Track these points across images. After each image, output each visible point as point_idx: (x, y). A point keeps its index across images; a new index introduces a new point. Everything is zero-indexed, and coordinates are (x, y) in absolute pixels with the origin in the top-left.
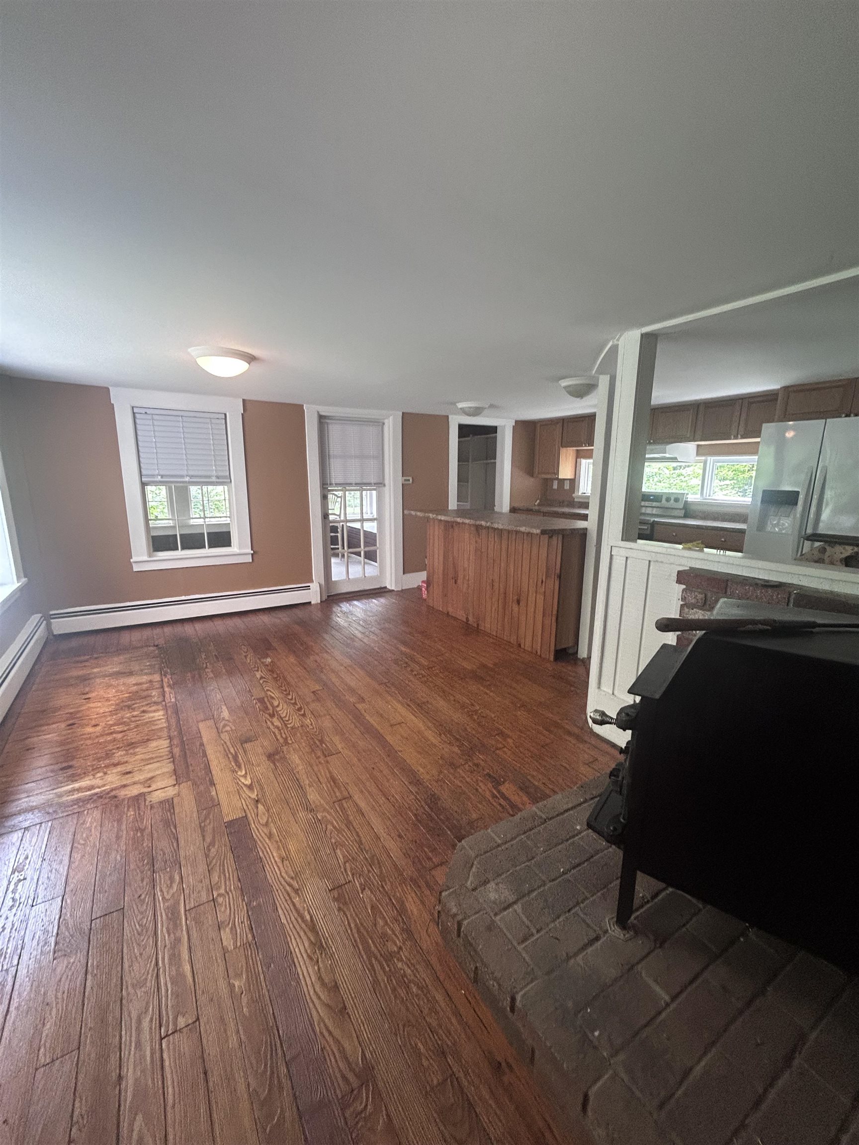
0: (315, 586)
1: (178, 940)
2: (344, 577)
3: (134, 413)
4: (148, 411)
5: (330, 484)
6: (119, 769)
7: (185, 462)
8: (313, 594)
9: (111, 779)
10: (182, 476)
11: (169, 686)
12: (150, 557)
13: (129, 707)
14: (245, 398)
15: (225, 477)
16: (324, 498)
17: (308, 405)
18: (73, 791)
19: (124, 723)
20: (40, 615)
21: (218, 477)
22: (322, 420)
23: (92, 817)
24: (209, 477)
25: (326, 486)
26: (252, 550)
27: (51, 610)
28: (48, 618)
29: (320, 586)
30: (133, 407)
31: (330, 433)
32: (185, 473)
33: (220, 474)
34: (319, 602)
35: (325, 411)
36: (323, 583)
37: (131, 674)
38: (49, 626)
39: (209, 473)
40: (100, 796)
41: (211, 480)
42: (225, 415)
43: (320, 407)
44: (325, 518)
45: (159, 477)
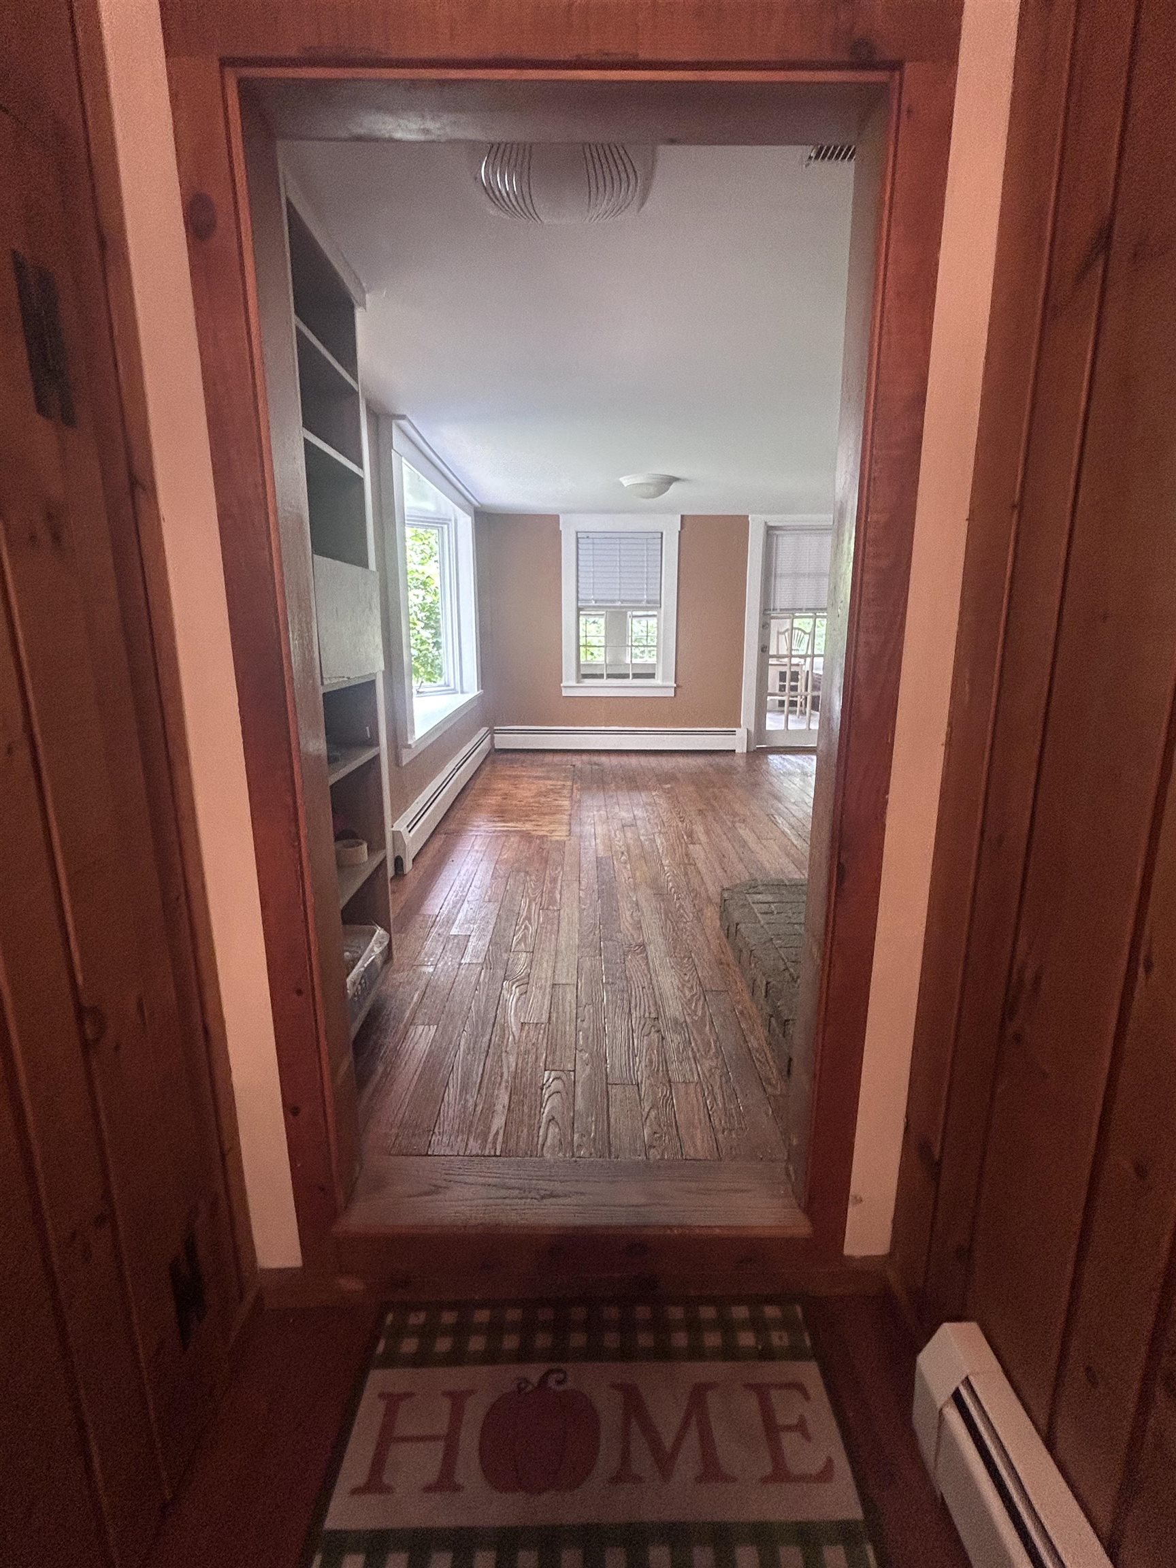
0: (741, 733)
1: (555, 888)
2: (782, 727)
3: (577, 538)
4: (591, 535)
5: (774, 610)
6: (533, 823)
7: (618, 586)
8: (738, 742)
9: (528, 826)
10: (613, 601)
11: (578, 789)
12: (578, 682)
13: (545, 796)
14: (685, 513)
15: (655, 602)
16: (765, 626)
17: (754, 515)
18: (504, 826)
19: (539, 803)
20: (487, 729)
21: (648, 602)
22: (770, 532)
23: (514, 839)
24: (640, 601)
25: (769, 612)
26: (675, 682)
27: (495, 726)
28: (492, 732)
29: (748, 731)
30: (577, 533)
31: (780, 546)
32: (617, 597)
33: (651, 598)
34: (745, 751)
35: (774, 520)
36: (752, 729)
37: (549, 778)
38: (492, 739)
39: (640, 598)
40: (520, 831)
41: (641, 605)
42: (662, 534)
43: (769, 516)
44: (762, 651)
45: (594, 602)
